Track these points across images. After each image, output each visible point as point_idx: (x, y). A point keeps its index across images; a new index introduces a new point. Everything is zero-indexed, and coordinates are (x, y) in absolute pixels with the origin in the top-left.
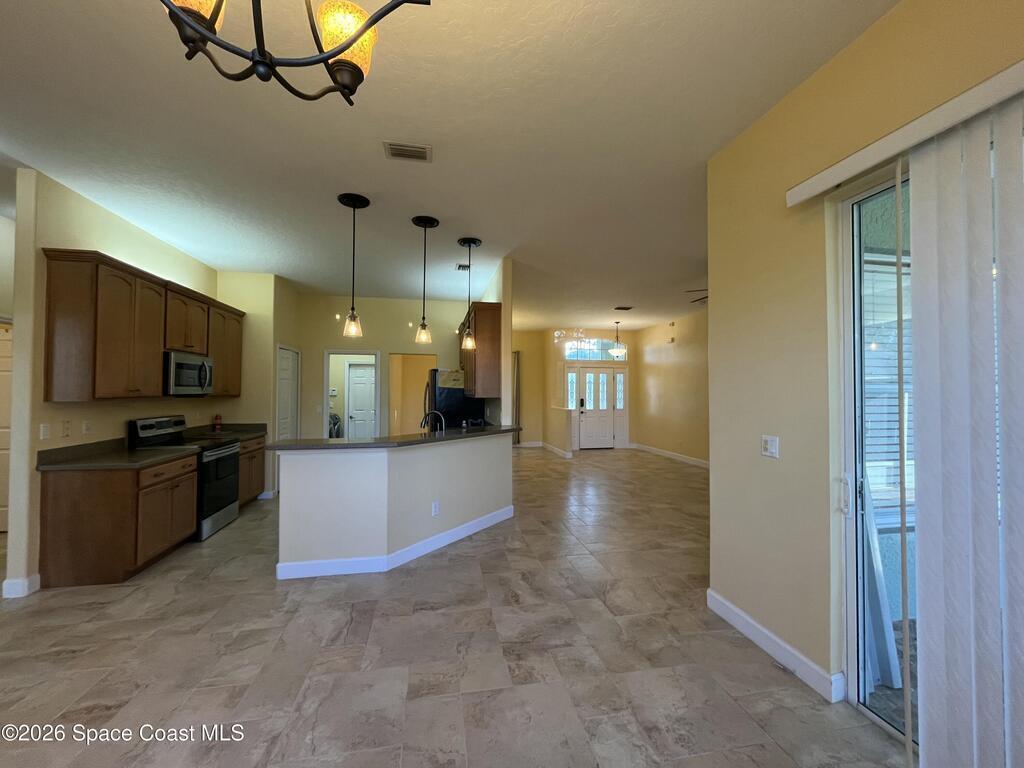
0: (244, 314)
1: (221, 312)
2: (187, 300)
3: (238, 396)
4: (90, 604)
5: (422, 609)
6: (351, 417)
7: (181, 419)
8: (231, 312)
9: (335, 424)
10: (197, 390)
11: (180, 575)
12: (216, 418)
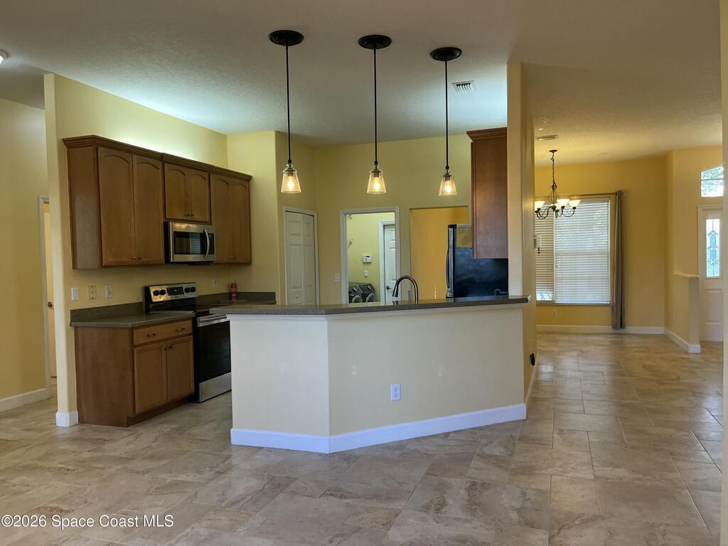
0: (251, 177)
1: (225, 178)
2: (186, 171)
3: (248, 263)
4: (97, 440)
5: (332, 495)
6: (388, 287)
7: (193, 285)
8: (235, 177)
9: (365, 296)
10: (199, 258)
11: (166, 428)
12: (232, 287)
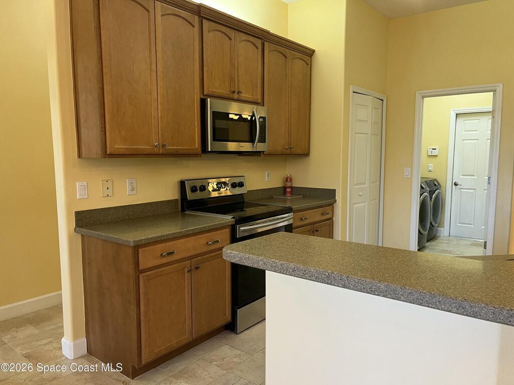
0: (314, 51)
2: (232, 34)
3: (306, 154)
6: (456, 184)
7: (241, 180)
9: (431, 193)
10: (246, 147)
12: (287, 181)
